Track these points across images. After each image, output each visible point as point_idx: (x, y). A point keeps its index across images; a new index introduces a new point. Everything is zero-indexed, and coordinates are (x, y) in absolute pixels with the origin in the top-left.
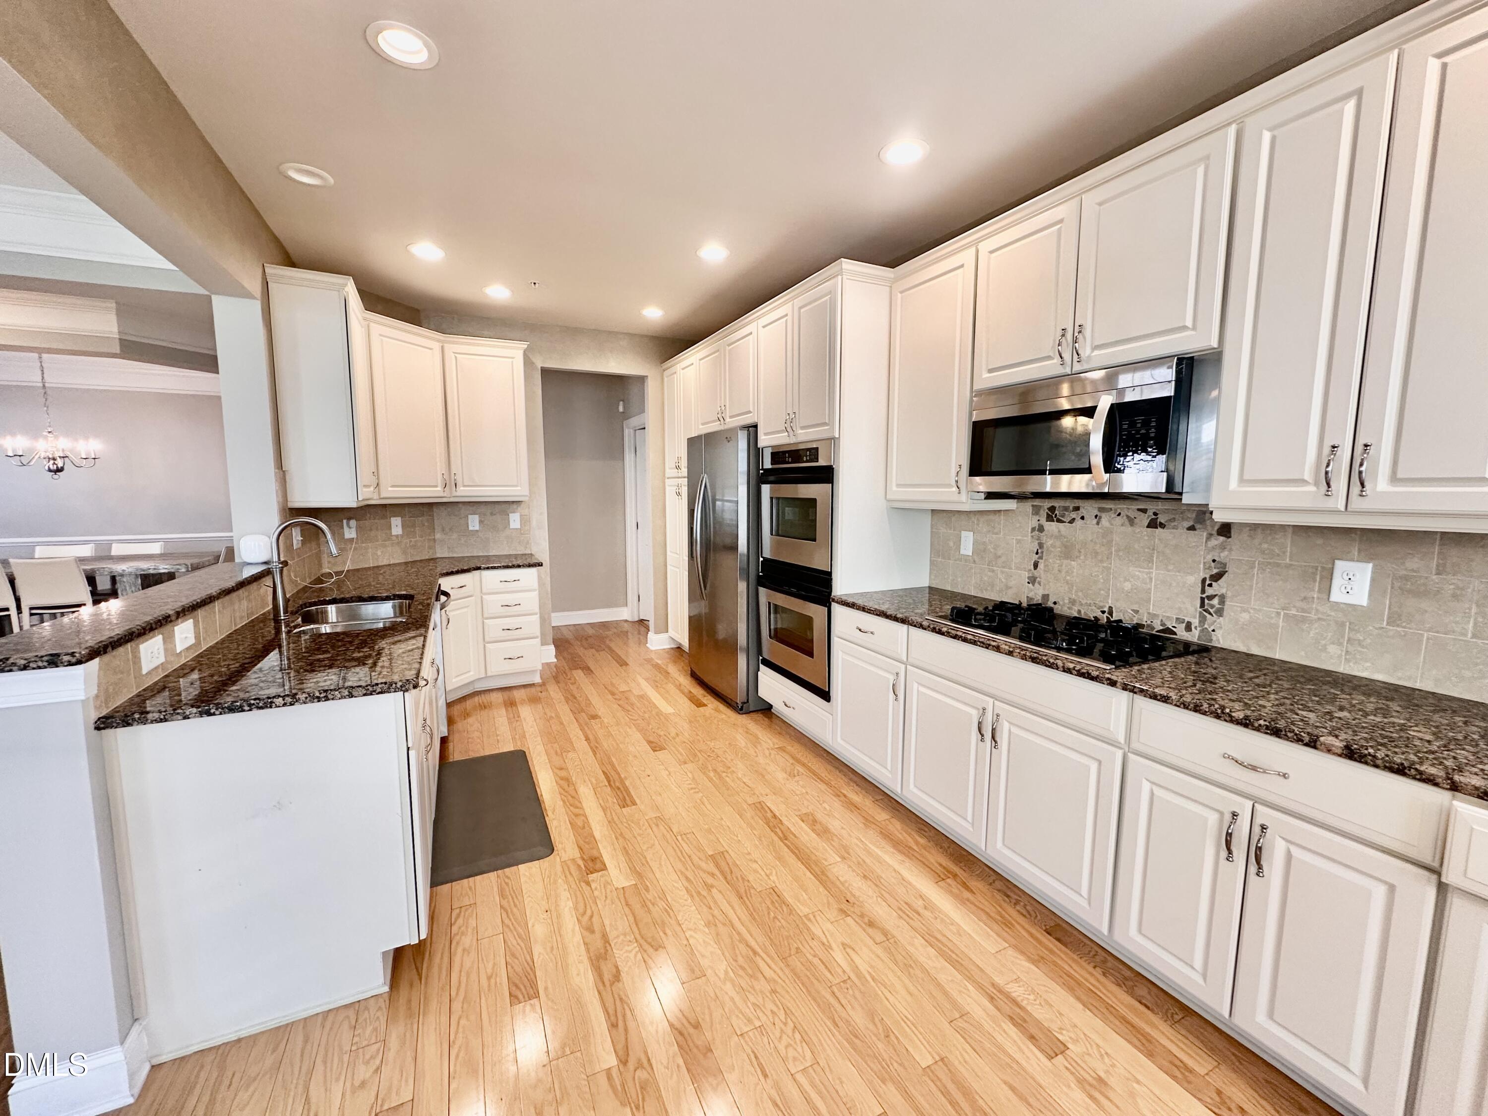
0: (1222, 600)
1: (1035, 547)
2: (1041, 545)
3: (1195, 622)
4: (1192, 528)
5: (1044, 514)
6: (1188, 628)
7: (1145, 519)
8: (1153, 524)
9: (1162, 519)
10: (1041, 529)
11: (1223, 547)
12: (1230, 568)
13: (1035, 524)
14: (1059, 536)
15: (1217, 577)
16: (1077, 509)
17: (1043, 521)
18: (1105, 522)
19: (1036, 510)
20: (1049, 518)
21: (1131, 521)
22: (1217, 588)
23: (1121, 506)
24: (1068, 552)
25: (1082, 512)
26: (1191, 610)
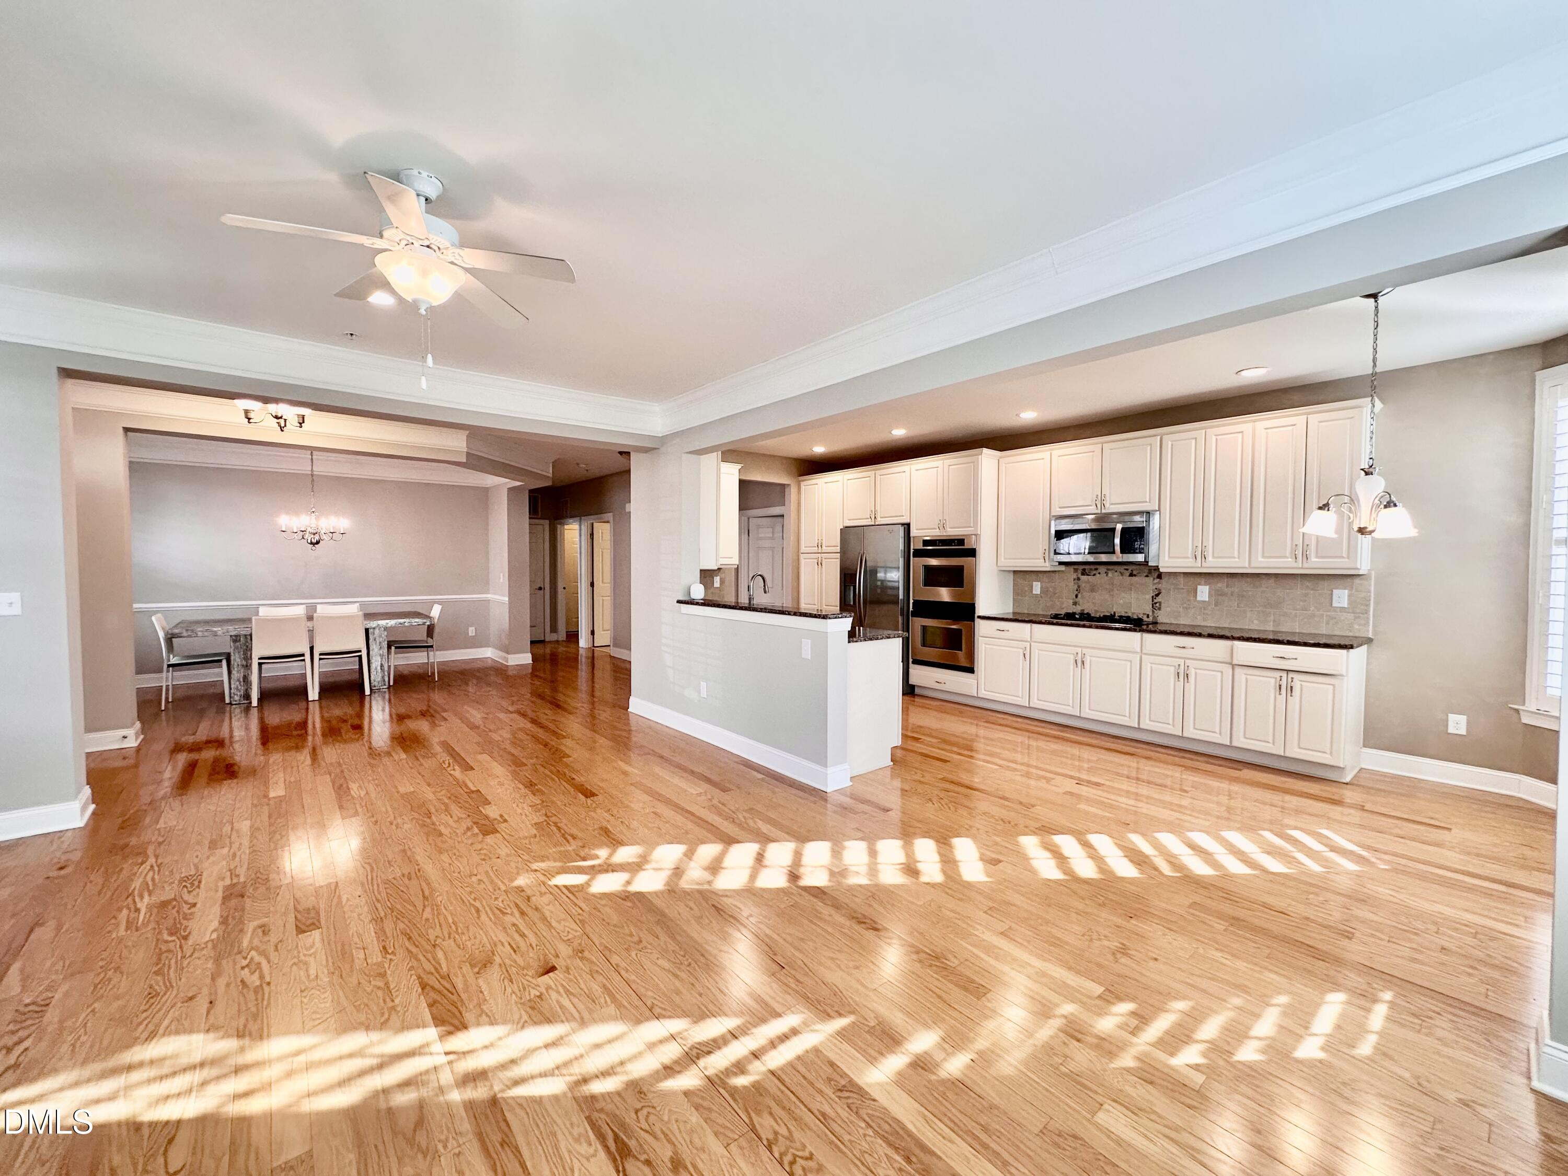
0: (1160, 603)
1: (1076, 587)
2: (1079, 587)
3: (1151, 614)
4: (1147, 576)
5: (1080, 572)
6: (1148, 616)
7: (1128, 573)
8: (1131, 575)
9: (1135, 573)
10: (1079, 579)
11: (1159, 583)
12: (1163, 591)
13: (1075, 577)
14: (1088, 582)
15: (1157, 595)
16: (1096, 569)
17: (1080, 576)
18: (1110, 575)
19: (1076, 570)
20: (1083, 574)
21: (1122, 574)
22: (1158, 599)
23: (1116, 567)
24: (1093, 590)
25: (1099, 571)
26: (1148, 609)
